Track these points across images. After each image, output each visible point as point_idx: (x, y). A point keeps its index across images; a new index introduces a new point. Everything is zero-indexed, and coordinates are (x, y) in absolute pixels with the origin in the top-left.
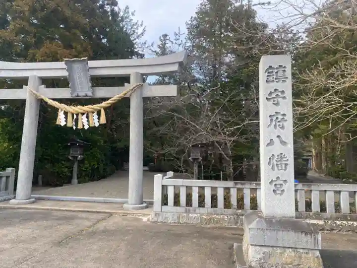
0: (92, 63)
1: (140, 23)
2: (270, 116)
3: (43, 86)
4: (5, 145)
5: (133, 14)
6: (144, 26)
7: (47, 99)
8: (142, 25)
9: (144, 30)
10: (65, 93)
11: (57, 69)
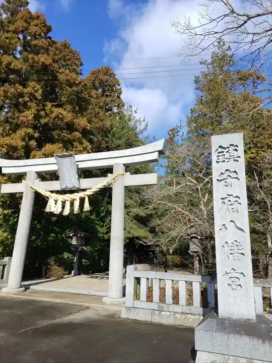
0: (79, 157)
1: (142, 119)
2: (222, 199)
3: (38, 179)
4: (5, 234)
5: (136, 112)
6: (146, 122)
7: (45, 192)
8: (144, 121)
9: (147, 125)
10: (56, 185)
11: (48, 164)
